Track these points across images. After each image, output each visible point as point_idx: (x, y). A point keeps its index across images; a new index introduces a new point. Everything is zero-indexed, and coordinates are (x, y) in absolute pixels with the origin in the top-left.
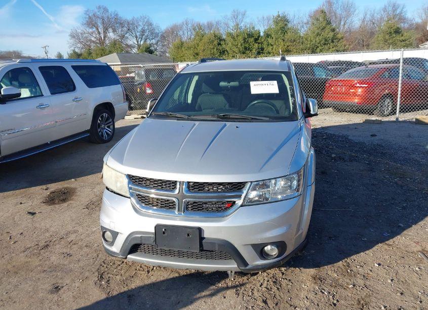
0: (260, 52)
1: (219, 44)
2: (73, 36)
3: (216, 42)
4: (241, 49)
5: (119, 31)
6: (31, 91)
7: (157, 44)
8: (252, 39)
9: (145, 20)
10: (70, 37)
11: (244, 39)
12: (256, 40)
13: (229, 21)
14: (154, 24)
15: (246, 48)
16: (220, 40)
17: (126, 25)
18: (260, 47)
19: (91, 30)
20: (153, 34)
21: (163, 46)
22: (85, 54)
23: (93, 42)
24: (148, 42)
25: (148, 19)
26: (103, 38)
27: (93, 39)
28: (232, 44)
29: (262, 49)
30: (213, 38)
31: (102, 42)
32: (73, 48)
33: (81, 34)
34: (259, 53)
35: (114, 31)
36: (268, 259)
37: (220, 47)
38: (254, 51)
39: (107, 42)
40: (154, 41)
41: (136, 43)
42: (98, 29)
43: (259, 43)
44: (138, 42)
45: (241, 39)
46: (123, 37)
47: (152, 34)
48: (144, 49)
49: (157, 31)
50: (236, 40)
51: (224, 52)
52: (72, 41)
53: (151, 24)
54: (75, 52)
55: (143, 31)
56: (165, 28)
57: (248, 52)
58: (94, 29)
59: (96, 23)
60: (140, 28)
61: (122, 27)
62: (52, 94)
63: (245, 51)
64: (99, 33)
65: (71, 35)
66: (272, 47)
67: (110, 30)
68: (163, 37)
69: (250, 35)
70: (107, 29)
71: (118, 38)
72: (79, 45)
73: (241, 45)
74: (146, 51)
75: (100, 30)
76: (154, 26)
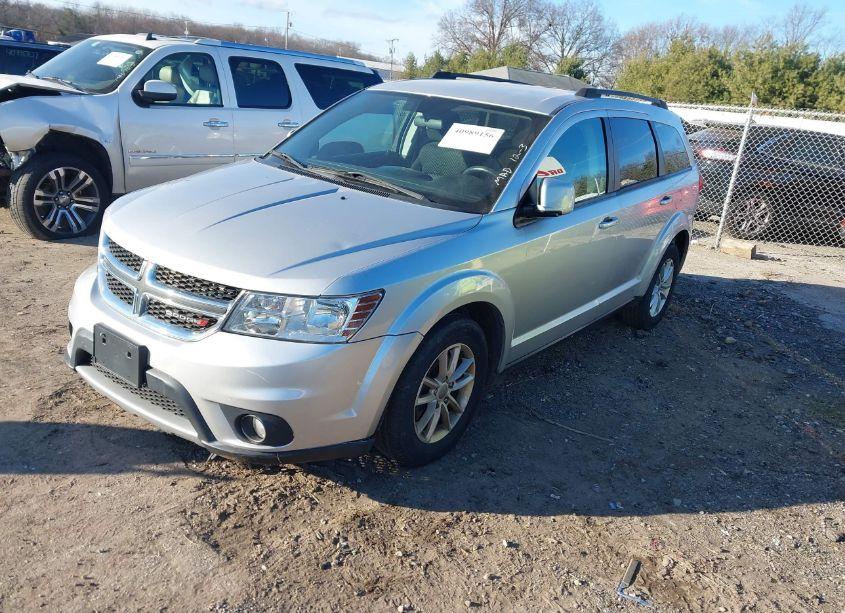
0: (807, 103)
1: (715, 74)
2: (446, 25)
3: (708, 70)
4: (762, 93)
5: (533, 25)
6: (211, 96)
7: (600, 60)
8: (794, 74)
9: (590, 9)
10: (438, 27)
11: (776, 71)
12: (803, 77)
13: (776, 29)
14: (606, 19)
15: (772, 91)
16: (722, 65)
17: (548, 16)
18: (808, 94)
19: (478, 18)
20: (598, 39)
21: (613, 66)
22: (456, 63)
23: (478, 41)
24: (584, 54)
25: (596, 8)
26: (496, 36)
27: (478, 35)
28: (744, 77)
29: (814, 99)
30: (704, 58)
31: (493, 43)
32: (436, 49)
33: (460, 23)
34: (801, 106)
35: (522, 24)
36: (250, 442)
37: (715, 82)
38: (792, 100)
39: (503, 44)
40: (595, 54)
41: (560, 54)
42: (491, 17)
43: (809, 84)
44: (563, 51)
45: (766, 68)
46: (535, 38)
47: (596, 38)
48: (567, 67)
49: (607, 33)
50: (755, 71)
51: (721, 92)
52: (441, 34)
53: (599, 19)
54: (438, 55)
55: (579, 32)
56: (627, 30)
57: (776, 100)
58: (485, 17)
59: (491, 5)
60: (574, 24)
61: (540, 18)
62: (240, 106)
63: (771, 96)
64: (492, 26)
65: (440, 24)
66: (839, 98)
67: (515, 22)
68: (618, 48)
69: (791, 64)
70: (509, 19)
71: (526, 39)
72: (450, 44)
73: (764, 82)
74: (570, 72)
75: (495, 20)
76: (604, 23)
